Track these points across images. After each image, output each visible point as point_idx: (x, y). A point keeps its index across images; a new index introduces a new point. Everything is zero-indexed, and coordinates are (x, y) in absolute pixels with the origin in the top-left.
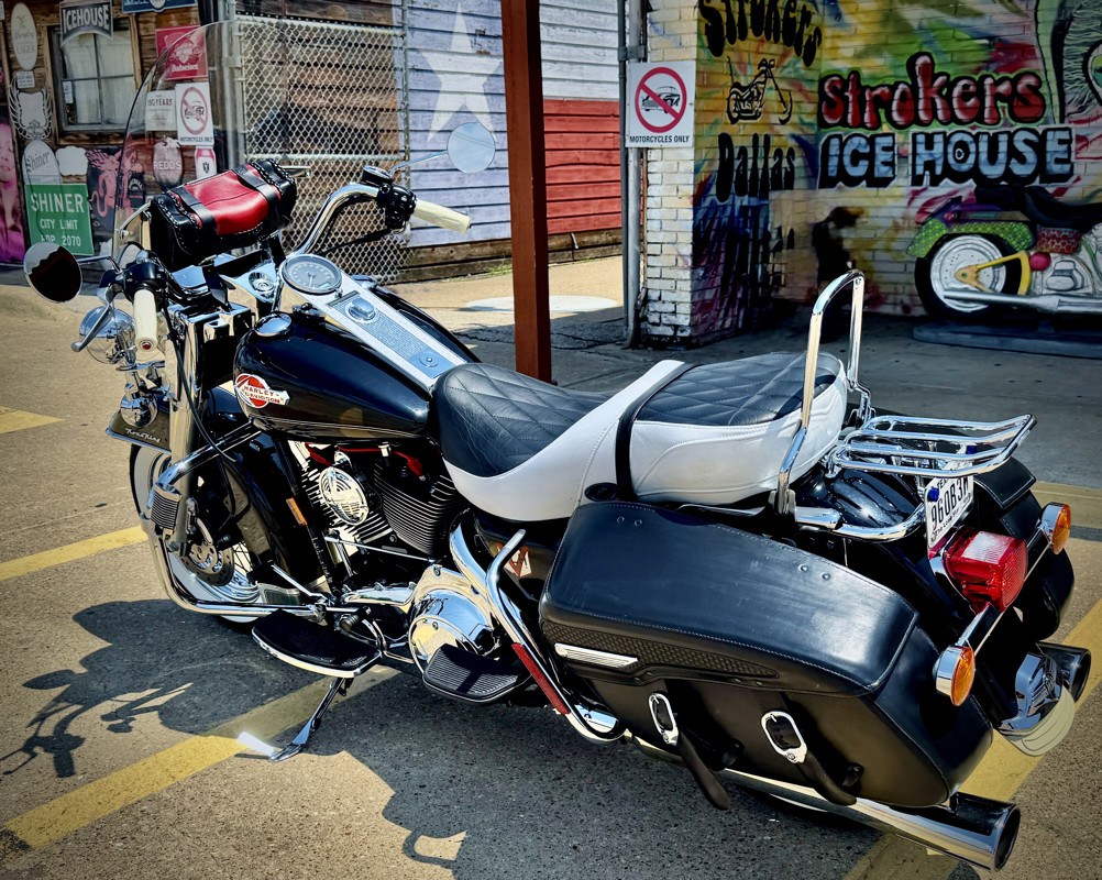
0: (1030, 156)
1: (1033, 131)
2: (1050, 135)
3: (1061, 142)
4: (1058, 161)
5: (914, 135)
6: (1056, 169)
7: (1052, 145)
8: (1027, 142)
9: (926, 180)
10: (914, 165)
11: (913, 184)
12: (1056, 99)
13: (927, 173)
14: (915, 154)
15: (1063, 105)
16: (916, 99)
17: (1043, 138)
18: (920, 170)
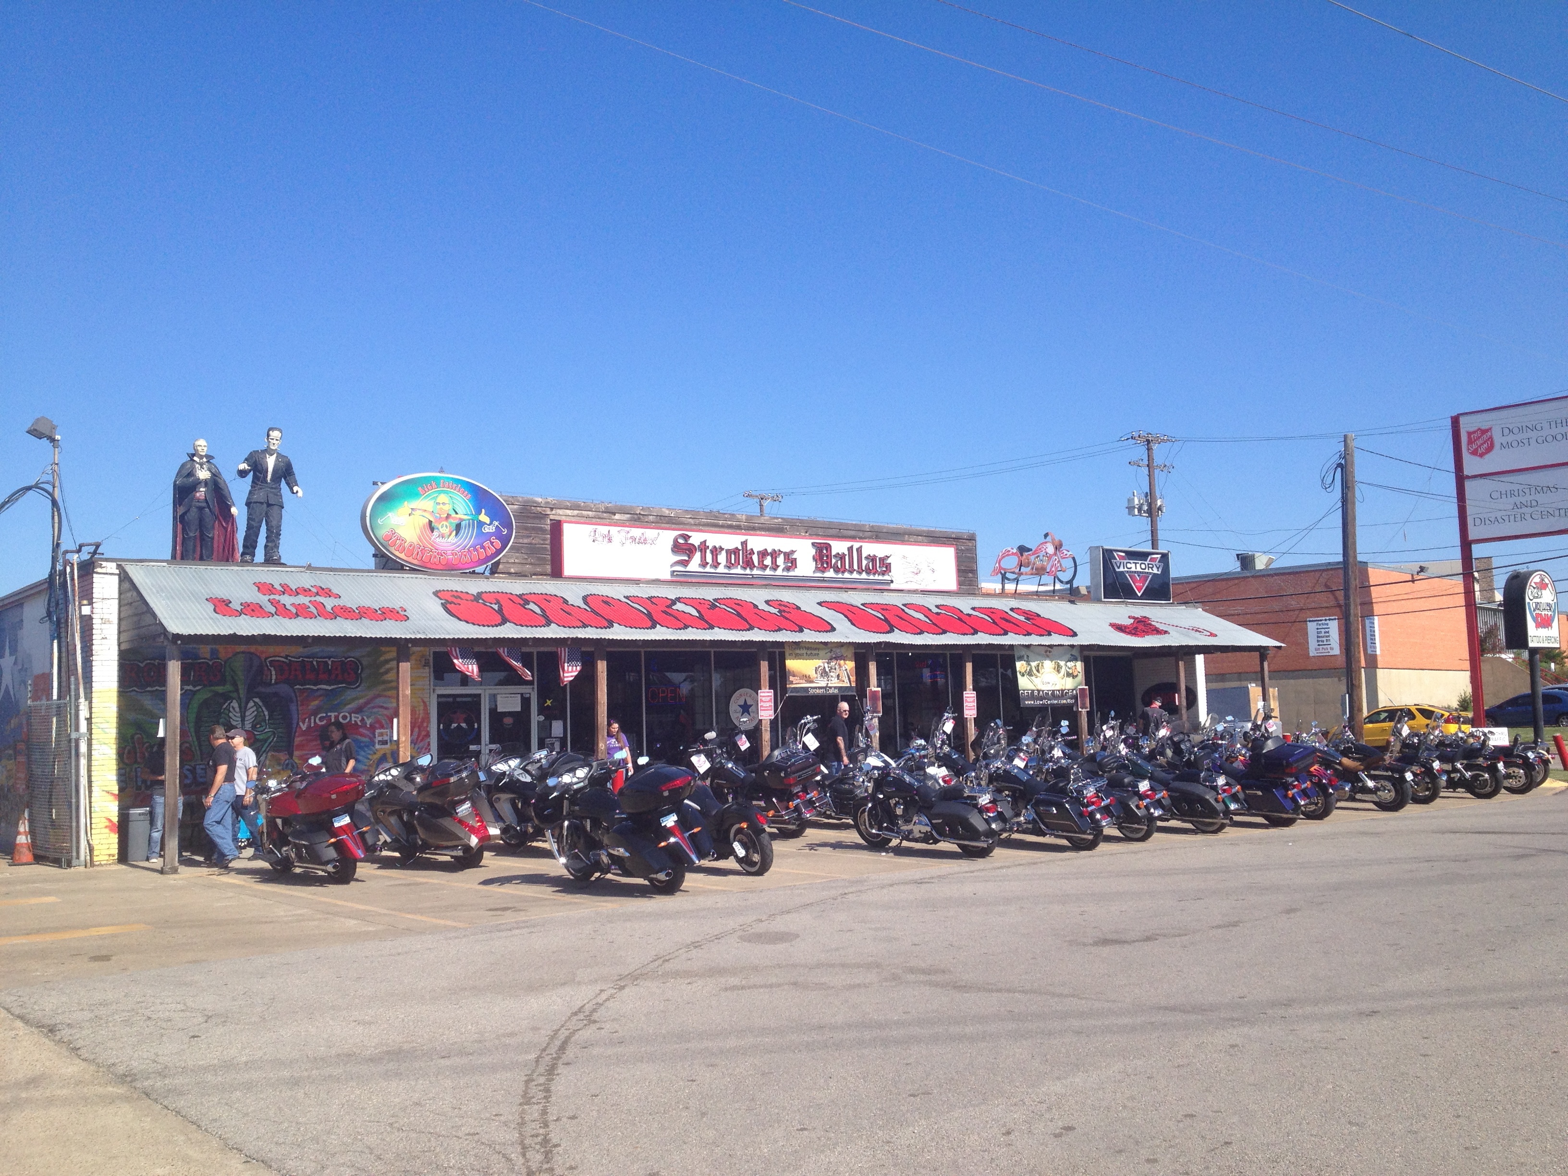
0: (190, 776)
1: (190, 765)
2: (197, 766)
3: (202, 769)
4: (201, 777)
5: (136, 769)
6: (201, 780)
7: (199, 771)
8: (188, 770)
9: (143, 788)
10: (136, 781)
11: (136, 790)
12: (198, 753)
13: (143, 785)
14: (136, 777)
15: (202, 754)
16: (136, 753)
17: (195, 768)
18: (139, 783)
